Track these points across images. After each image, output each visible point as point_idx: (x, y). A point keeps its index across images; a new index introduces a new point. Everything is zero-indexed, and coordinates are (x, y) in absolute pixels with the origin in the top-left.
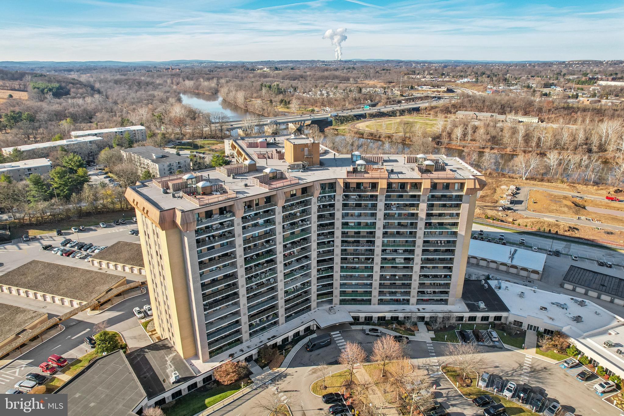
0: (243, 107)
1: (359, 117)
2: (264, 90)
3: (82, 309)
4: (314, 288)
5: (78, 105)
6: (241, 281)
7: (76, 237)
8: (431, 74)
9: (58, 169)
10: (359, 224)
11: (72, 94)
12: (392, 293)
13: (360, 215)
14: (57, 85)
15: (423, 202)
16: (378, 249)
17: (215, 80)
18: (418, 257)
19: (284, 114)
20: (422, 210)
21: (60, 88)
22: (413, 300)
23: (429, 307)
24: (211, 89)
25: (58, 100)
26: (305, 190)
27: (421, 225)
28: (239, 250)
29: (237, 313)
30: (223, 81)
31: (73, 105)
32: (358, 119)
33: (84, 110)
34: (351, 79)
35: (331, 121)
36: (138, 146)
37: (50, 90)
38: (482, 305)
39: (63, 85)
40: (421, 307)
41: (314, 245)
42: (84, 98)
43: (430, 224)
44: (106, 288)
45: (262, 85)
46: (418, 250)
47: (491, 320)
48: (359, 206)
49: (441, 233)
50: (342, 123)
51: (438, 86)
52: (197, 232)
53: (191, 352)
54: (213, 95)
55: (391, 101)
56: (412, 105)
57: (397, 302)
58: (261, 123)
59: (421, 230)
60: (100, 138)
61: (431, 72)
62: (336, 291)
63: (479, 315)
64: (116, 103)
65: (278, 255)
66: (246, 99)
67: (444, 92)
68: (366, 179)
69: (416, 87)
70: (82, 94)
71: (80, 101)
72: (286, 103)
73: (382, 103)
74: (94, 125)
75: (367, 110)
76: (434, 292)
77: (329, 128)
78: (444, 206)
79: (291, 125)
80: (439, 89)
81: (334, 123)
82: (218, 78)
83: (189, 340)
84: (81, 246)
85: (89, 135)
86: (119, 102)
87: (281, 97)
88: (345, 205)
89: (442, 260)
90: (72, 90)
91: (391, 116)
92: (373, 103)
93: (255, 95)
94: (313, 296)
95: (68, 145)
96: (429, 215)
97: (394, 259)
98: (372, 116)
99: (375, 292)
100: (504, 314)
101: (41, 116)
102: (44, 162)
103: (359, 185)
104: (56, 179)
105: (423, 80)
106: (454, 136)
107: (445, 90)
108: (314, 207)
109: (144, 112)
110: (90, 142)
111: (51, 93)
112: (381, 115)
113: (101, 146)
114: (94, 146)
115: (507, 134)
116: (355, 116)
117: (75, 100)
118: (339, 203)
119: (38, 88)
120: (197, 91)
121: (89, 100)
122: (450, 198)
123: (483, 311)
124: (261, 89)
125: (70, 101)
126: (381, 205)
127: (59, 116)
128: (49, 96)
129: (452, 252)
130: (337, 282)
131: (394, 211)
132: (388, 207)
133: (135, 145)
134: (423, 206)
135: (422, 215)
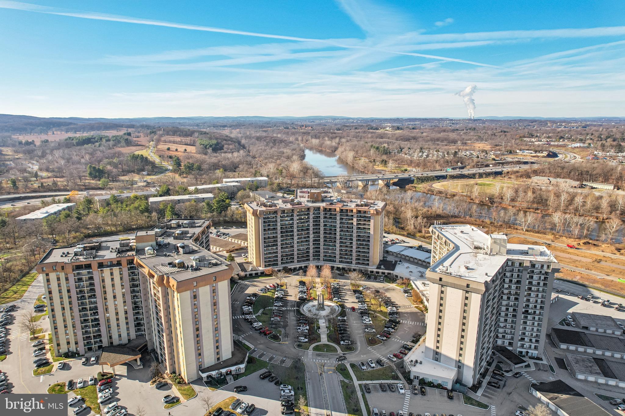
0: (351, 164)
1: (439, 178)
2: (372, 151)
3: (223, 251)
4: (311, 251)
5: (228, 158)
6: (279, 239)
7: (222, 230)
9: (217, 199)
10: (331, 225)
11: (225, 150)
12: (345, 258)
13: (331, 222)
14: (214, 142)
15: (355, 218)
16: (338, 237)
17: (337, 140)
19: (379, 172)
20: (355, 221)
21: (218, 144)
22: (354, 262)
23: (359, 266)
24: (331, 147)
25: (215, 154)
26: (308, 209)
27: (355, 228)
28: (279, 228)
29: (277, 252)
30: (343, 140)
31: (225, 159)
32: (437, 180)
33: (232, 162)
35: (414, 180)
36: (261, 190)
37: (211, 146)
38: (382, 267)
39: (220, 141)
40: (356, 266)
41: (311, 232)
42: (233, 152)
43: (360, 228)
44: (233, 246)
45: (372, 146)
46: (355, 239)
47: (386, 274)
48: (331, 218)
49: (365, 232)
50: (423, 182)
52: (264, 218)
53: (259, 265)
54: (332, 152)
55: (479, 165)
56: (498, 169)
57: (348, 262)
58: (350, 179)
59: (355, 231)
60: (239, 184)
62: (322, 255)
63: (380, 271)
64: (254, 157)
65: (295, 233)
66: (355, 157)
68: (332, 207)
69: (518, 151)
70: (231, 150)
71: (230, 155)
72: (384, 162)
73: (470, 166)
74: (236, 174)
76: (364, 259)
77: (410, 185)
78: (365, 220)
79: (380, 181)
80: (539, 154)
82: (341, 138)
83: (258, 259)
84: (224, 234)
85: (233, 182)
86: (257, 156)
87: (384, 157)
88: (325, 217)
90: (226, 146)
91: (471, 178)
92: (463, 166)
93: (364, 155)
94: (311, 254)
95: (221, 187)
96: (358, 224)
97: (346, 242)
98: (453, 177)
99: (338, 257)
100: (391, 272)
101: (205, 166)
102: (210, 195)
103: (330, 209)
104: (215, 204)
105: (537, 143)
107: (546, 155)
108: (311, 216)
109: (271, 167)
110: (234, 186)
111: (211, 149)
112: (462, 176)
113: (239, 189)
114: (235, 189)
116: (436, 177)
117: (226, 154)
118: (322, 216)
119: (203, 145)
120: (320, 148)
121: (235, 154)
122: (367, 217)
123: (383, 269)
124: (370, 150)
125: (223, 155)
126: (338, 218)
127: (215, 166)
128: (210, 151)
129: (369, 241)
130: (322, 251)
131: (344, 221)
132: (341, 219)
133: (259, 189)
134: (355, 219)
135: (355, 223)
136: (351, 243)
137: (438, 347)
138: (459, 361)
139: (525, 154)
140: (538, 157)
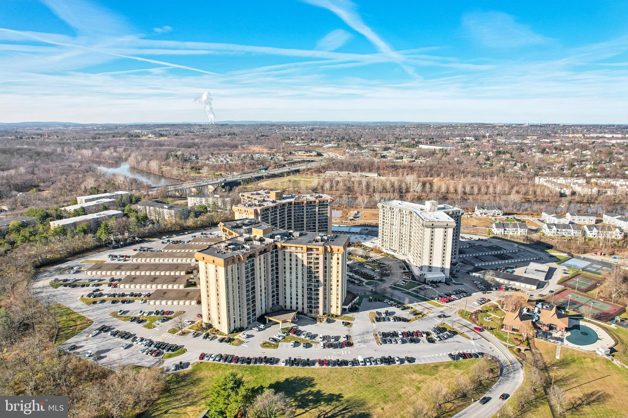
0: (157, 173)
1: (259, 178)
7: (171, 239)
8: (303, 140)
10: (299, 215)
16: (305, 223)
18: (317, 225)
19: (198, 178)
20: (317, 209)
24: (114, 157)
27: (317, 214)
28: (270, 221)
30: (120, 149)
32: (258, 180)
34: (239, 147)
35: (239, 182)
45: (168, 154)
46: (317, 222)
48: (299, 210)
50: (248, 183)
51: (310, 152)
52: (262, 215)
55: (278, 165)
56: (294, 168)
59: (317, 216)
61: (302, 137)
67: (315, 156)
69: (293, 152)
72: (196, 169)
73: (272, 167)
75: (263, 173)
77: (240, 187)
78: (324, 207)
79: (210, 187)
80: (311, 154)
81: (242, 183)
82: (114, 147)
87: (189, 164)
88: (295, 209)
89: (324, 225)
91: (281, 177)
92: (265, 167)
96: (319, 211)
98: (268, 177)
103: (298, 203)
105: (297, 145)
106: (325, 188)
107: (316, 154)
108: (286, 210)
110: (111, 202)
112: (274, 176)
115: (356, 185)
116: (256, 178)
118: (293, 209)
120: (97, 160)
122: (325, 205)
124: (167, 158)
126: (305, 208)
131: (309, 210)
132: (307, 209)
134: (317, 208)
135: (317, 211)
136: (314, 226)
137: (430, 264)
138: (443, 268)
139: (300, 154)
140: (311, 156)
